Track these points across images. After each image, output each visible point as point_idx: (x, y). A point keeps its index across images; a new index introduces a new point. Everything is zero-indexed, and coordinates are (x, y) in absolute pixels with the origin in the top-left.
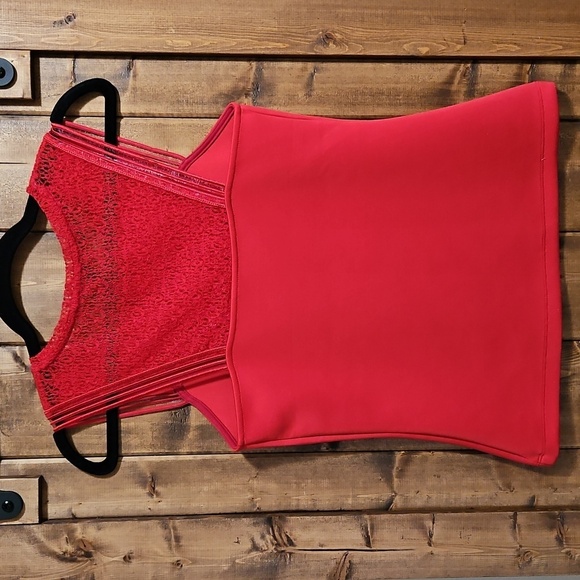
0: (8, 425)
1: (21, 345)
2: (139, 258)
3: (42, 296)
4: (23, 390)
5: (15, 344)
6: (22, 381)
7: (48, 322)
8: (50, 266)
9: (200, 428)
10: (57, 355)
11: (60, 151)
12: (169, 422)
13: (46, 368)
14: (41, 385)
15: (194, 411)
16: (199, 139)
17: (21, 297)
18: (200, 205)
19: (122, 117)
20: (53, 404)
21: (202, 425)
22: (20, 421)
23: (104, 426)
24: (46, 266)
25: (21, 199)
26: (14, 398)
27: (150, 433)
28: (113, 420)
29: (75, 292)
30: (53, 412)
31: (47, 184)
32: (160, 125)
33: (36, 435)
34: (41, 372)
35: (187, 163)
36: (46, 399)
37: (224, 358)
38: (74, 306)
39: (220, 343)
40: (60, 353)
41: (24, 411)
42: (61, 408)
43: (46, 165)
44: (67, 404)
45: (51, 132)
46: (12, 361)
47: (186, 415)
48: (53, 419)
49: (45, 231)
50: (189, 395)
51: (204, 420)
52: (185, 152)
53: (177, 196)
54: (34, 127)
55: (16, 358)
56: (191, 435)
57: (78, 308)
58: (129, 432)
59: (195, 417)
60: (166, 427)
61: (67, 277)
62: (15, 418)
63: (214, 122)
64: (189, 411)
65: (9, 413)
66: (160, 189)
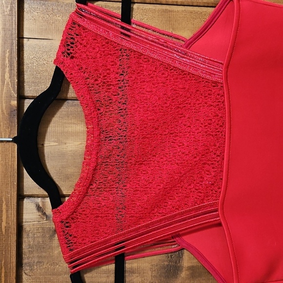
0: (30, 266)
1: (43, 197)
2: (149, 124)
3: (62, 155)
4: (44, 237)
5: (38, 196)
6: (43, 229)
7: (67, 178)
8: (70, 129)
9: (191, 268)
10: (76, 208)
11: (84, 28)
12: (166, 263)
13: (67, 219)
14: (62, 233)
15: (186, 254)
16: (199, 24)
17: (44, 156)
18: (201, 80)
19: (135, 3)
20: (71, 250)
21: (193, 267)
22: (40, 262)
23: (112, 267)
24: (66, 129)
25: (46, 71)
26: (36, 243)
27: (150, 273)
28: (120, 262)
29: (94, 153)
30: (71, 257)
31: (72, 57)
32: (166, 11)
33: (53, 274)
34: (62, 222)
35: (189, 44)
36: (66, 245)
37: (216, 211)
38: (93, 165)
39: (214, 198)
40: (79, 205)
41: (44, 254)
42: (78, 253)
43: (72, 40)
44: (83, 250)
45: (76, 12)
46: (35, 211)
47: (180, 257)
48: (71, 263)
49: (66, 99)
50: (184, 241)
51: (195, 262)
52: (187, 35)
53: (183, 71)
54: (59, 8)
55: (39, 208)
56: (184, 274)
57: (96, 166)
58: (132, 272)
59: (188, 260)
60: (164, 267)
61: (88, 140)
62: (36, 260)
63: (211, 10)
64: (182, 254)
65: (31, 256)
66: (168, 64)
